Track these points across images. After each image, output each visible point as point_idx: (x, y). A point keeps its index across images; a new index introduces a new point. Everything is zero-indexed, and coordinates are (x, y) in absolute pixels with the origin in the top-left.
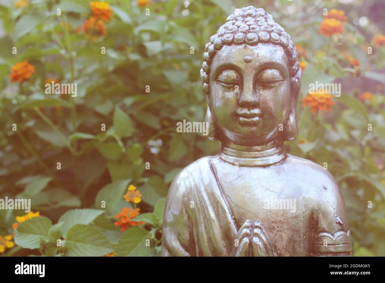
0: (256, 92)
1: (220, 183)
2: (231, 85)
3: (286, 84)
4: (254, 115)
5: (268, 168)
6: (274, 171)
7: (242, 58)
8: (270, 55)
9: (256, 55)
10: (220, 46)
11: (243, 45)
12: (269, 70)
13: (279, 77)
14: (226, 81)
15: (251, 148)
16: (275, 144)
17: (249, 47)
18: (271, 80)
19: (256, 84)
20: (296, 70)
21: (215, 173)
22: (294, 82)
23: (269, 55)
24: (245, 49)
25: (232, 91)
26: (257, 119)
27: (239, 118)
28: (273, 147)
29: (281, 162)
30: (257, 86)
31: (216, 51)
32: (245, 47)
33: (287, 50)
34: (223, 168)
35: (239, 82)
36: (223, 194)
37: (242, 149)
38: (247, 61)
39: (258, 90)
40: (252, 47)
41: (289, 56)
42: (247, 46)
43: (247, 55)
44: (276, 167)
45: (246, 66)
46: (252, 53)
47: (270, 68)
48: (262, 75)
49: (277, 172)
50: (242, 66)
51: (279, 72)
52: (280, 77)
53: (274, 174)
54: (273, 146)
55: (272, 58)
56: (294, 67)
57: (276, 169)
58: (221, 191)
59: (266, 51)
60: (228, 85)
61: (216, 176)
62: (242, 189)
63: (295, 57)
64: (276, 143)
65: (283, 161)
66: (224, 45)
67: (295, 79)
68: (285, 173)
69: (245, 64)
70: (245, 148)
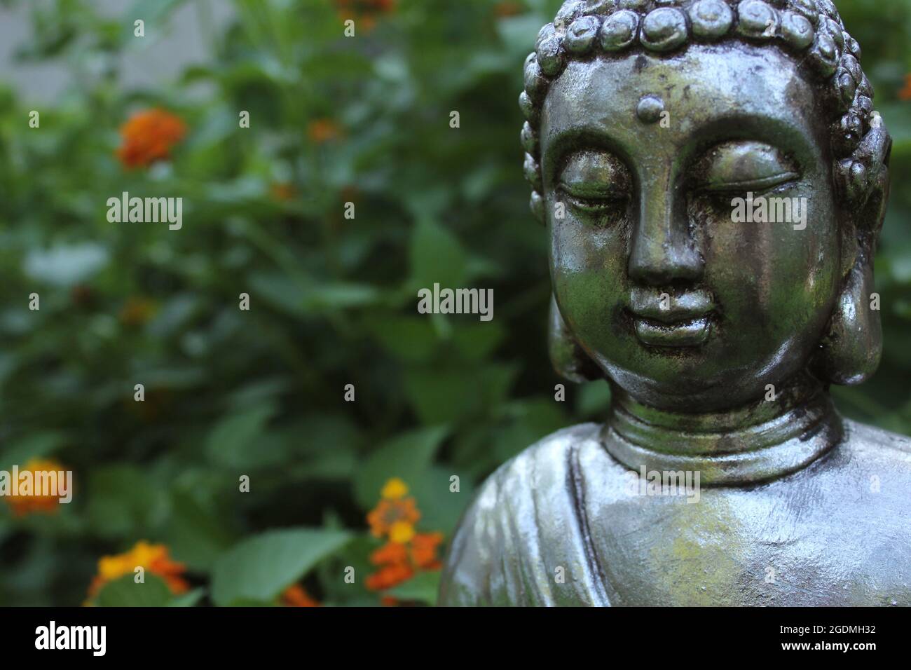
0: (688, 231)
1: (591, 540)
2: (602, 207)
3: (808, 191)
4: (687, 316)
5: (761, 490)
6: (782, 501)
7: (628, 107)
8: (733, 89)
9: (681, 94)
10: (558, 65)
11: (633, 58)
12: (732, 146)
13: (774, 171)
14: (582, 193)
15: (695, 419)
16: (789, 400)
17: (655, 63)
18: (743, 183)
19: (690, 200)
20: (853, 134)
21: (580, 502)
22: (847, 178)
23: (731, 87)
24: (640, 72)
25: (607, 226)
26: (697, 326)
27: (638, 326)
28: (781, 414)
29: (813, 465)
30: (692, 208)
31: (547, 82)
32: (640, 66)
33: (807, 63)
34: (605, 484)
35: (630, 195)
36: (599, 578)
37: (667, 423)
38: (649, 119)
39: (697, 222)
40: (666, 63)
41: (819, 83)
42: (645, 62)
43: (646, 94)
44: (790, 487)
45: (642, 135)
46: (665, 86)
47: (739, 140)
48: (708, 166)
49: (792, 506)
50: (628, 136)
51: (775, 150)
52: (780, 170)
53: (780, 513)
54: (778, 408)
55: (741, 100)
56: (844, 120)
57: (788, 496)
58: (595, 567)
59: (718, 74)
60: (591, 205)
61: (582, 512)
62: (665, 570)
63: (846, 83)
64: (792, 397)
65: (819, 460)
66: (569, 60)
67: (852, 165)
68: (824, 512)
69: (640, 129)
70: (675, 420)
